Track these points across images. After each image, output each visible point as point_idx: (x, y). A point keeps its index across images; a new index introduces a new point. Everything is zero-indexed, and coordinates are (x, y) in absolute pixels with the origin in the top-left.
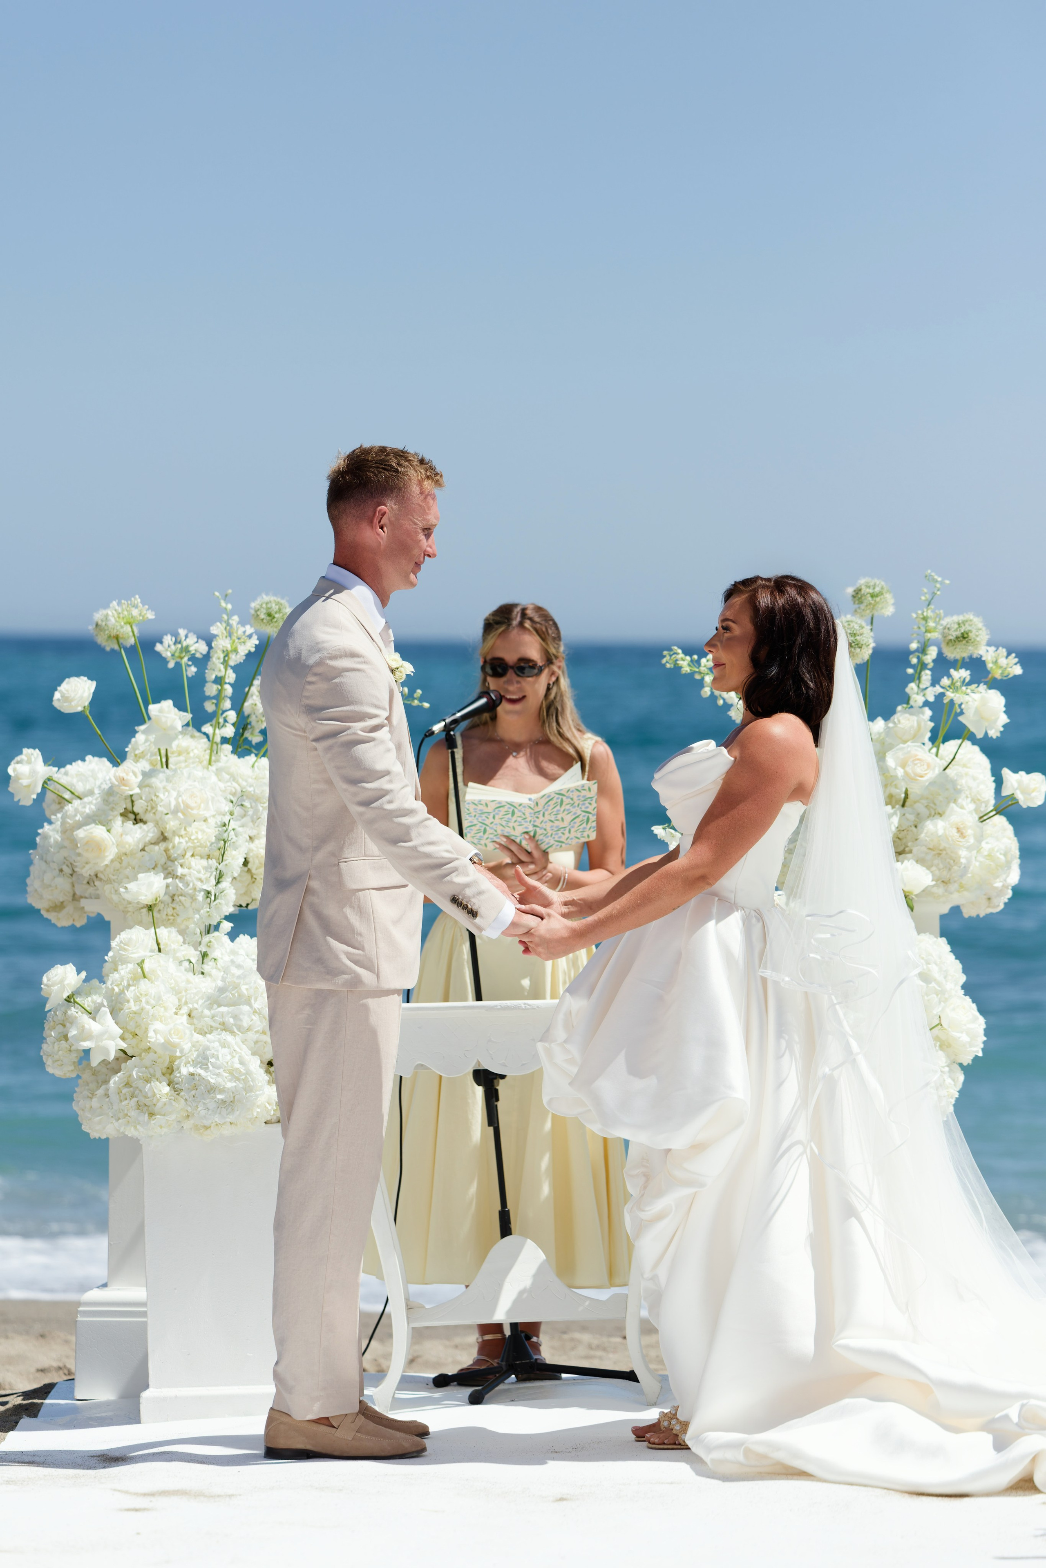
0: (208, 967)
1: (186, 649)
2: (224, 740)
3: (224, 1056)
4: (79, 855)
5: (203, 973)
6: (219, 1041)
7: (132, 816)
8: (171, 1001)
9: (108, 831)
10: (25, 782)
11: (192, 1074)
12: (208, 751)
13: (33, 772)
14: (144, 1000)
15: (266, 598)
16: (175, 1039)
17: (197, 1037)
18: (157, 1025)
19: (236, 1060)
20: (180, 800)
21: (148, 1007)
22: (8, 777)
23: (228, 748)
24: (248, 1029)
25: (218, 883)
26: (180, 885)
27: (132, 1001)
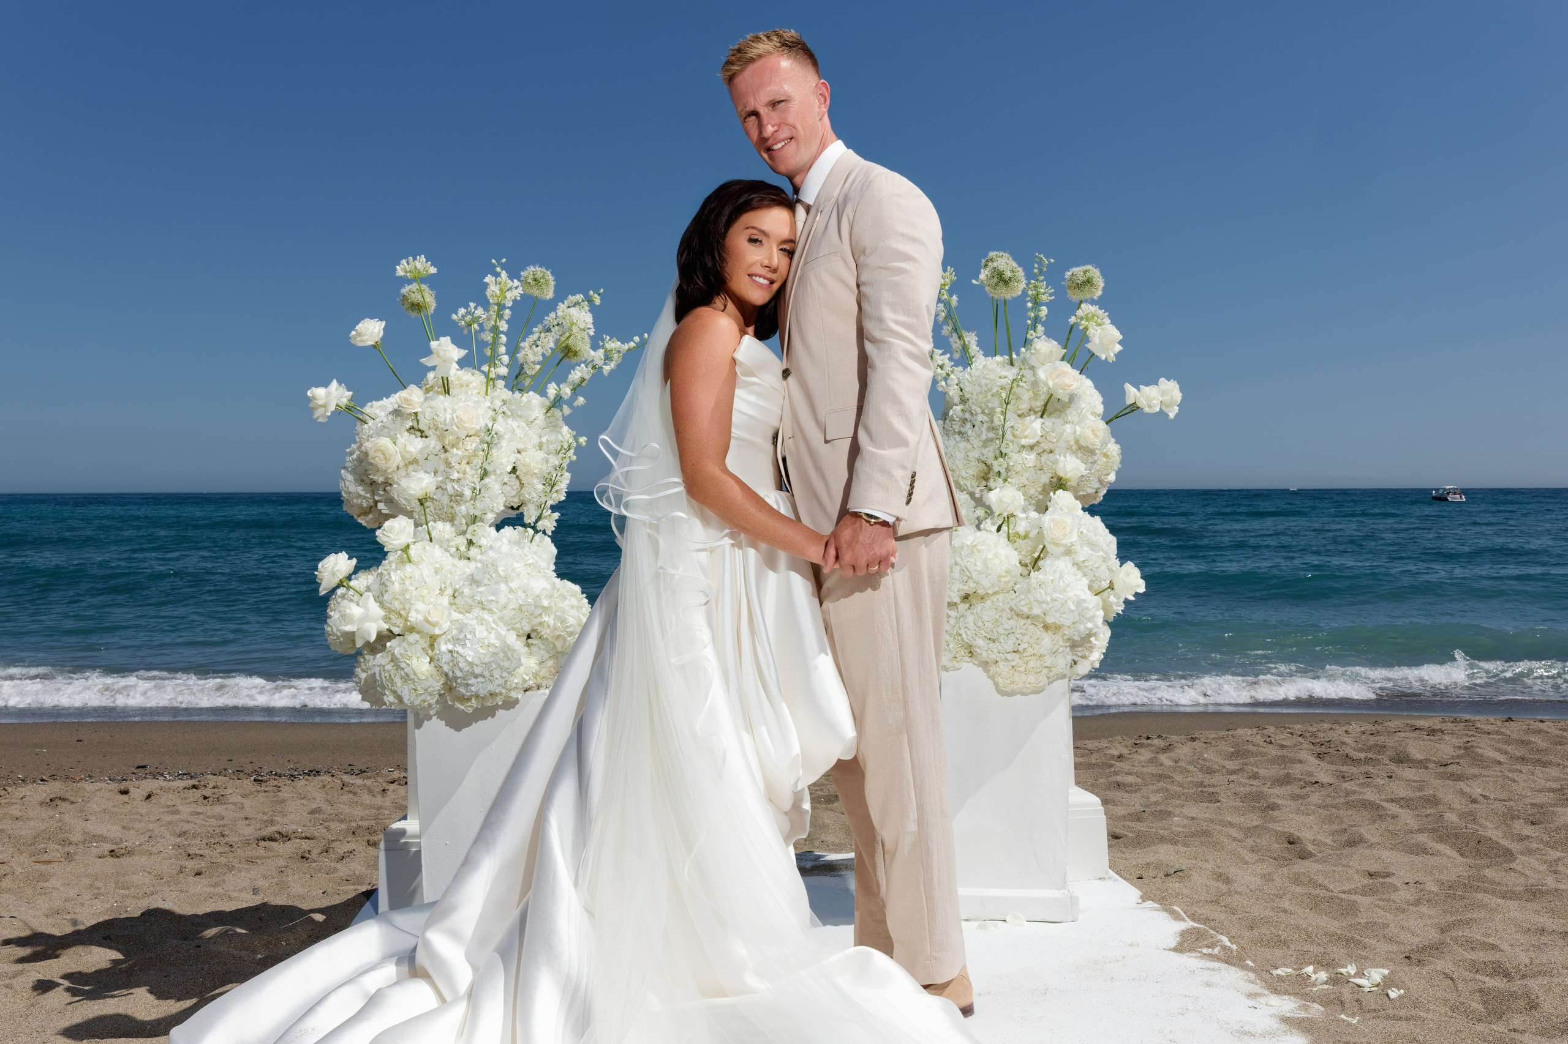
0: (474, 552)
1: (476, 320)
2: (499, 377)
3: (481, 632)
4: (371, 464)
5: (469, 559)
6: (477, 618)
7: (419, 434)
8: (434, 582)
9: (395, 443)
10: (320, 402)
11: (451, 652)
12: (485, 385)
13: (328, 395)
14: (407, 582)
15: (532, 269)
16: (433, 619)
17: (456, 616)
18: (420, 606)
19: (493, 636)
20: (454, 416)
21: (410, 588)
22: (308, 397)
23: (501, 383)
24: (505, 607)
25: (482, 479)
26: (456, 487)
27: (397, 585)
